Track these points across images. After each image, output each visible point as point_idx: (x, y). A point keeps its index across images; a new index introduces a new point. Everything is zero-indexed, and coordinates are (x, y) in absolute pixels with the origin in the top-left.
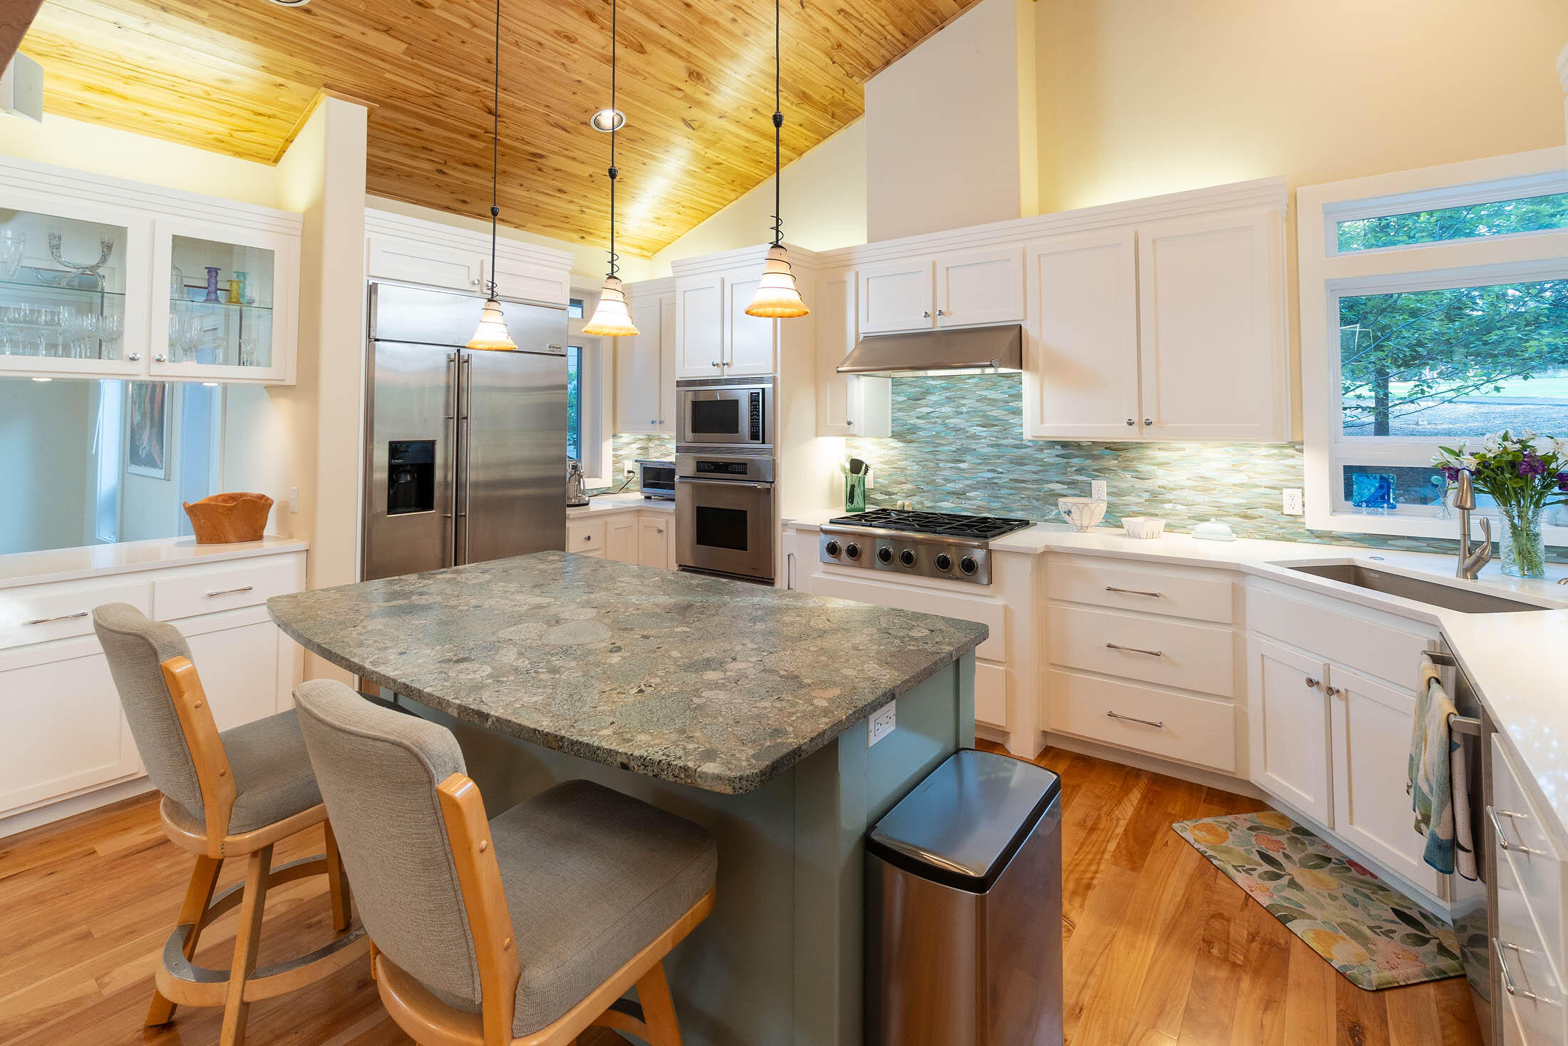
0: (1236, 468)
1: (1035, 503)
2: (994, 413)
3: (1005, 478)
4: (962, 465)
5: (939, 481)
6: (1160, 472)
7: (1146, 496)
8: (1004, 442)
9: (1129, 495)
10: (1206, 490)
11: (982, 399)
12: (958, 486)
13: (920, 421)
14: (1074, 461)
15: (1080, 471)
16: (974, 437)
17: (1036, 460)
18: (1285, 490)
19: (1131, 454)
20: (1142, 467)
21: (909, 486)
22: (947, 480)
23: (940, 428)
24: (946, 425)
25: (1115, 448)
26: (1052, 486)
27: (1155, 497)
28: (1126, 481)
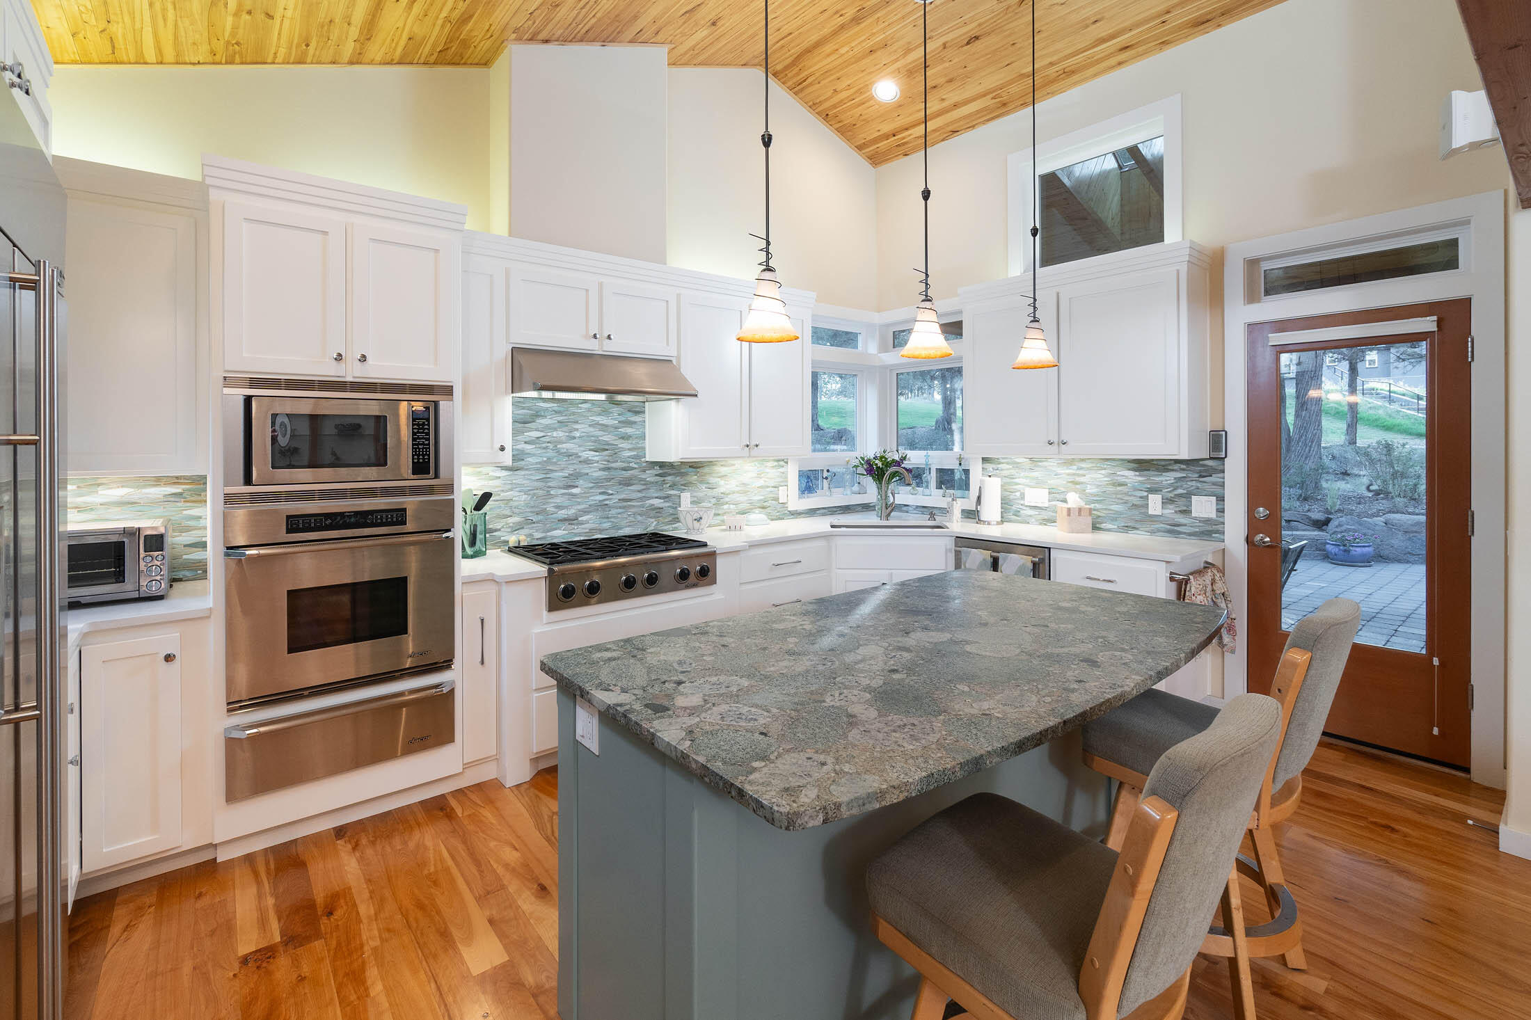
0: (759, 476)
1: (639, 518)
2: (605, 438)
3: (616, 498)
4: (574, 491)
5: (550, 508)
6: (722, 482)
7: (713, 501)
8: (613, 465)
9: (704, 502)
10: (745, 492)
11: (595, 425)
12: (571, 512)
13: (528, 447)
14: (669, 478)
15: (672, 487)
16: (587, 462)
17: (642, 480)
18: (780, 488)
19: (706, 470)
20: (712, 480)
21: (516, 519)
22: (559, 507)
23: (551, 454)
24: (558, 452)
25: (695, 466)
26: (651, 502)
27: (719, 501)
28: (703, 491)
